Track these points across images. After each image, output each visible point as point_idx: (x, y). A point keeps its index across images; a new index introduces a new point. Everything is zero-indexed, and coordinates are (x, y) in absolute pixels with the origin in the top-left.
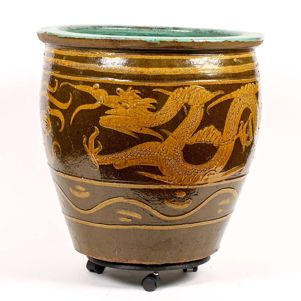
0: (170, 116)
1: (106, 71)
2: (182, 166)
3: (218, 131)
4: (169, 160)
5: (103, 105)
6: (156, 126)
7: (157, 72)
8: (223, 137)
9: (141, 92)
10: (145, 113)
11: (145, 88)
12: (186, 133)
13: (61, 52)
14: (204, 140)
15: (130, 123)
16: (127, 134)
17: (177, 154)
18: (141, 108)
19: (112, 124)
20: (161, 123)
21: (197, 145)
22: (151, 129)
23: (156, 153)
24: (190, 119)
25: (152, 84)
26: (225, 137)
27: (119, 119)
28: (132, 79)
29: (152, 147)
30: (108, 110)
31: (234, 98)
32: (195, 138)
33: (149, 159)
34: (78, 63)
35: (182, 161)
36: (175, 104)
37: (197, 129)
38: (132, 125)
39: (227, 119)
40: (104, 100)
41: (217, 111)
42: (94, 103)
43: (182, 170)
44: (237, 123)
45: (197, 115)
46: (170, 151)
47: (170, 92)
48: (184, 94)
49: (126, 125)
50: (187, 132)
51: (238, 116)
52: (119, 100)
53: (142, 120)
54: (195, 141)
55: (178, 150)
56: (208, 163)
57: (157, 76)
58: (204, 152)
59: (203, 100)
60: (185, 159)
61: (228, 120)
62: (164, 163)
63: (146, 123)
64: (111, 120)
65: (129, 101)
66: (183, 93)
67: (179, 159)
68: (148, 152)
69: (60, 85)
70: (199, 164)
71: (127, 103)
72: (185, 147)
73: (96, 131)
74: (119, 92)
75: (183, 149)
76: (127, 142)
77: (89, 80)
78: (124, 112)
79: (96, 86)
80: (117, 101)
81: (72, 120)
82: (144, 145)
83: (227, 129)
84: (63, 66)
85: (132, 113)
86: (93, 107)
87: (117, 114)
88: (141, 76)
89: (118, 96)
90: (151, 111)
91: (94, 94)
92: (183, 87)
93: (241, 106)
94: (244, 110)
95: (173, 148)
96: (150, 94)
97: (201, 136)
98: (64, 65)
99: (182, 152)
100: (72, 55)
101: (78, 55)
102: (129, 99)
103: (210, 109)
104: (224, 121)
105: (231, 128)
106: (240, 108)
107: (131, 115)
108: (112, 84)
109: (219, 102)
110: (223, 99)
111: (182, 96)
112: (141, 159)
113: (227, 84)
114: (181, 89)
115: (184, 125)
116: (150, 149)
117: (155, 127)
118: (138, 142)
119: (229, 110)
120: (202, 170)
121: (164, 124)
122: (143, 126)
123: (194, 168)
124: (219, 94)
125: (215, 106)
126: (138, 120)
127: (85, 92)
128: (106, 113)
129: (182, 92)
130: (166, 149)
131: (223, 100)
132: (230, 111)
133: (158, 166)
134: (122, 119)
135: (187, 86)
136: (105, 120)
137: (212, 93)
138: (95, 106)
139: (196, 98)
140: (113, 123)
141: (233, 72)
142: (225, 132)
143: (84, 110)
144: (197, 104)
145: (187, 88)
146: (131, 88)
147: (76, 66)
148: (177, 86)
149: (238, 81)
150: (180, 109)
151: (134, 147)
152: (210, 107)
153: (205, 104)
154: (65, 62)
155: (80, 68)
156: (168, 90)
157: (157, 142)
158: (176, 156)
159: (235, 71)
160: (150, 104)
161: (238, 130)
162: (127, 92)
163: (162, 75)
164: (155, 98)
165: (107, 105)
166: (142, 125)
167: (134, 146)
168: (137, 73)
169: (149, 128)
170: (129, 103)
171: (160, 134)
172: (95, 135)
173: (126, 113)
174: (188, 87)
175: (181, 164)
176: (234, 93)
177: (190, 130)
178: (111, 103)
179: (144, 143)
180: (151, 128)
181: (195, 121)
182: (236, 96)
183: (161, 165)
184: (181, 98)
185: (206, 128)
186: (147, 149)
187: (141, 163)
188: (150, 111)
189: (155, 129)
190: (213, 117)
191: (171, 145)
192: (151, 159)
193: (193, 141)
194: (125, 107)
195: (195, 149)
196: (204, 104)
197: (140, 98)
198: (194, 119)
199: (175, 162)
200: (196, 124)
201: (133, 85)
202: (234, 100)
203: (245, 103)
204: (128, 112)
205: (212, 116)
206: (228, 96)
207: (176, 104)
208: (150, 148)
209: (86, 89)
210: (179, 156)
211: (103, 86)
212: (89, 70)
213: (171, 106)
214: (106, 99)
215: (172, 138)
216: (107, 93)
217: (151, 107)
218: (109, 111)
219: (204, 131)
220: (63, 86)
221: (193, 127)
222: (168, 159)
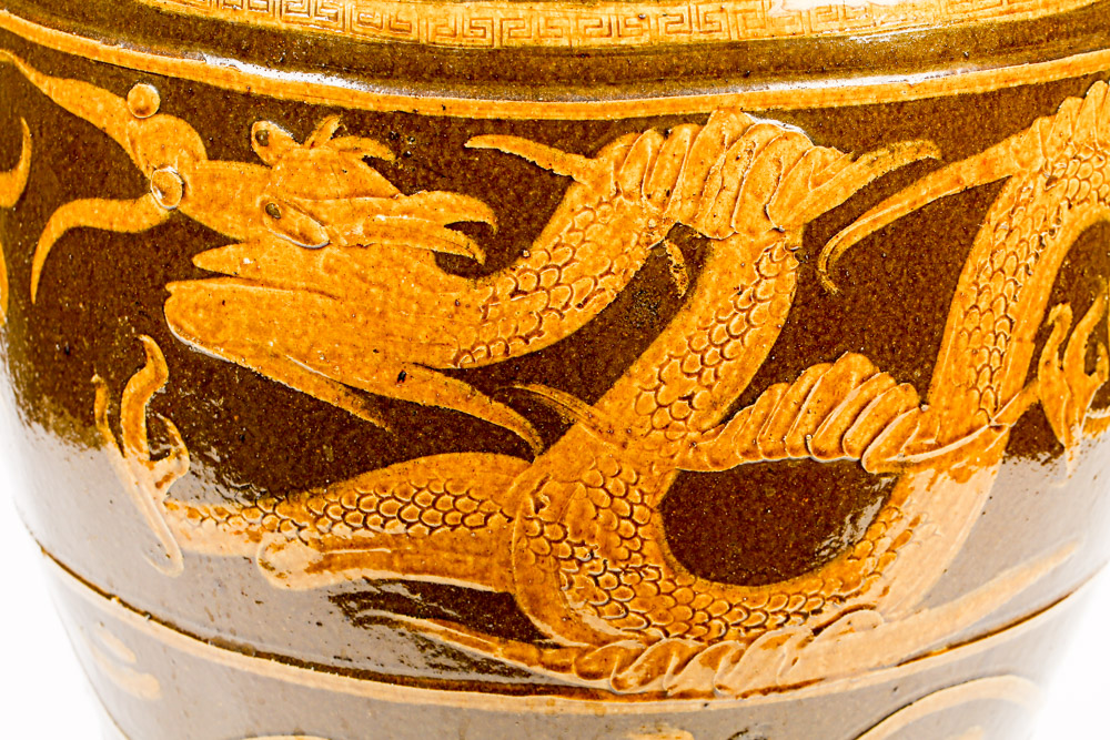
0: (579, 306)
2: (659, 593)
3: (898, 383)
4: (580, 563)
5: (184, 216)
6: (487, 362)
7: (497, 27)
8: (932, 418)
9: (396, 149)
10: (422, 280)
11: (418, 131)
12: (681, 409)
14: (800, 442)
15: (336, 335)
16: (322, 399)
17: (627, 530)
18: (395, 252)
19: (231, 329)
20: (518, 348)
21: (758, 476)
22: (458, 382)
23: (496, 517)
24: (707, 321)
25: (459, 105)
26: (945, 413)
27: (270, 307)
28: (341, 72)
29: (472, 482)
30: (206, 249)
31: (1003, 182)
32: (743, 436)
33: (453, 550)
35: (662, 566)
36: (608, 233)
37: (756, 381)
38: (348, 352)
39: (957, 310)
40: (184, 185)
41: (890, 266)
42: (136, 197)
43: (660, 618)
44: (1028, 327)
45: (753, 298)
46: (583, 512)
47: (579, 160)
48: (665, 173)
49: (310, 348)
50: (690, 398)
51: (1030, 281)
52: (267, 196)
53: (404, 321)
54: (746, 453)
55: (631, 504)
56: (833, 568)
57: (493, 53)
58: (803, 510)
59: (791, 206)
60: (679, 555)
61: (966, 314)
62: (551, 578)
63: (429, 344)
64: (229, 307)
65: (326, 207)
66: (662, 167)
67: (644, 557)
68: (445, 513)
70: (772, 579)
71: (311, 215)
72: (675, 489)
73: (150, 363)
74: (267, 145)
75: (664, 502)
76: (320, 446)
78: (294, 266)
79: (144, 93)
80: (258, 201)
81: (36, 278)
82: (420, 469)
83: (960, 368)
85: (343, 277)
86: (131, 221)
87: (257, 277)
89: (264, 170)
90: (455, 272)
91: (133, 142)
92: (664, 125)
93: (1058, 221)
94: (1080, 238)
95: (602, 492)
96: (448, 164)
97: (784, 420)
99: (658, 519)
102: (321, 191)
103: (842, 259)
104: (939, 321)
105: (980, 360)
106: (1052, 232)
107: (340, 292)
108: (228, 92)
109: (902, 209)
110: (926, 191)
111: (657, 183)
112: (409, 548)
113: (963, 97)
114: (651, 139)
115: (671, 356)
116: (456, 498)
117: (486, 369)
118: (386, 450)
119: (974, 251)
120: (796, 613)
121: (544, 351)
122: (412, 358)
123: (738, 605)
124: (907, 161)
125: (878, 240)
126: (381, 322)
127: (88, 123)
128: (198, 261)
129: (654, 159)
130: (559, 497)
131: (930, 200)
132: (978, 256)
133: (511, 591)
134: (285, 310)
135: (686, 119)
136: (196, 307)
137: (854, 160)
138: (139, 219)
139: (749, 196)
140: (237, 324)
141: (1007, 18)
142: (940, 383)
143: (88, 229)
144: (751, 232)
145: (686, 131)
146: (333, 124)
148: (623, 121)
149: (1042, 72)
150: (639, 264)
151: (365, 478)
152: (842, 248)
153: (809, 226)
156: (562, 148)
157: (500, 457)
158: (622, 538)
159: (1021, 10)
160: (453, 226)
161: (1034, 365)
162: (312, 145)
163: (523, 49)
164: (483, 194)
165: (200, 217)
166: (407, 355)
167: (365, 470)
168: (370, 30)
169: (448, 373)
170: (324, 217)
171: (519, 412)
172: (152, 384)
173: (311, 277)
174: (696, 126)
175: (655, 582)
176: (1007, 147)
177: (709, 387)
178: (223, 207)
179: (423, 460)
180: (460, 374)
181: (742, 335)
182: (1022, 164)
183: (531, 589)
184: (649, 197)
185: (815, 375)
186: (439, 496)
187: (411, 570)
188: (449, 271)
189: (485, 379)
190: (861, 302)
191: (586, 476)
192: (467, 552)
193: (729, 450)
194: (304, 237)
195: (741, 499)
196: (801, 230)
197: (392, 189)
198: (736, 320)
199: (617, 574)
200: (749, 351)
201: (349, 107)
202: (1008, 191)
203: (1086, 199)
204: (322, 272)
205: (855, 301)
206: (969, 172)
207: (616, 231)
208: (456, 488)
209: (94, 110)
210: (643, 541)
211: (182, 98)
213: (583, 241)
214: (195, 180)
215: (592, 435)
216: (200, 143)
217: (456, 245)
218: (213, 254)
219: (803, 389)
221: (730, 369)
222: (572, 557)
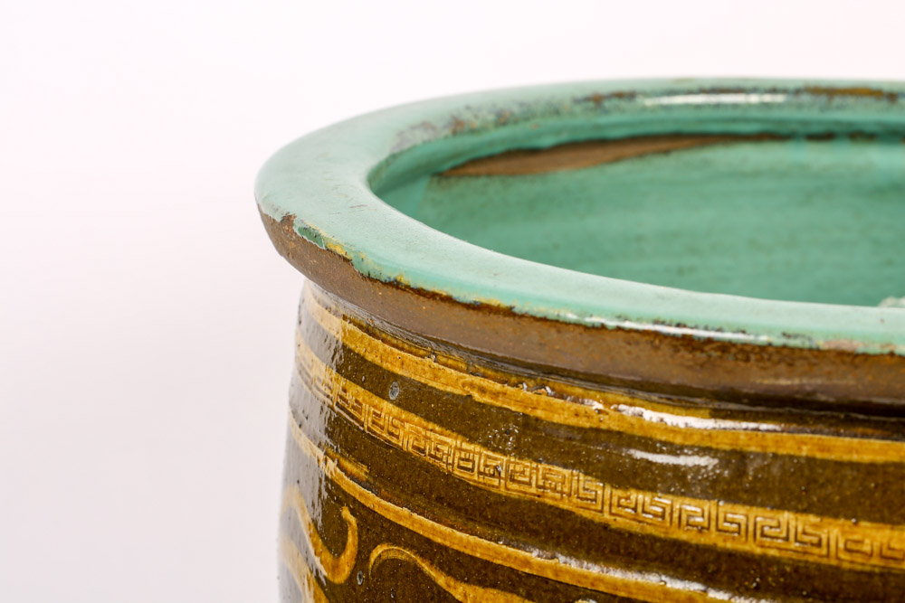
1: (650, 530)
13: (375, 349)
34: (471, 447)
69: (370, 552)
77: (542, 567)
84: (389, 446)
88: (885, 583)
98: (394, 440)
100: (442, 388)
101: (477, 396)
147: (462, 464)
154: (396, 422)
155: (488, 480)
212: (544, 504)
220: (383, 564)
